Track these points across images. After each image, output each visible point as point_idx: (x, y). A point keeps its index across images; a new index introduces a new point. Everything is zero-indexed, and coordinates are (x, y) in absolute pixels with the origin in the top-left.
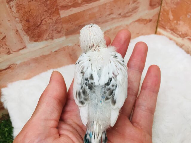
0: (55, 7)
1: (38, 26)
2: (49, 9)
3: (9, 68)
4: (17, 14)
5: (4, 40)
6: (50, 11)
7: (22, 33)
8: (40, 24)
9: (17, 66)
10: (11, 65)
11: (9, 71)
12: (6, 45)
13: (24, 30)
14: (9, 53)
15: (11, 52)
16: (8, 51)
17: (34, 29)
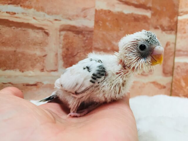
0: (90, 47)
1: (74, 56)
2: (85, 46)
3: (35, 85)
4: (62, 42)
5: (44, 58)
6: (86, 48)
7: (60, 57)
8: (75, 56)
9: (43, 86)
10: (38, 83)
11: (34, 88)
12: (43, 62)
13: (62, 55)
14: (42, 70)
15: (45, 70)
16: (42, 68)
17: (70, 58)
